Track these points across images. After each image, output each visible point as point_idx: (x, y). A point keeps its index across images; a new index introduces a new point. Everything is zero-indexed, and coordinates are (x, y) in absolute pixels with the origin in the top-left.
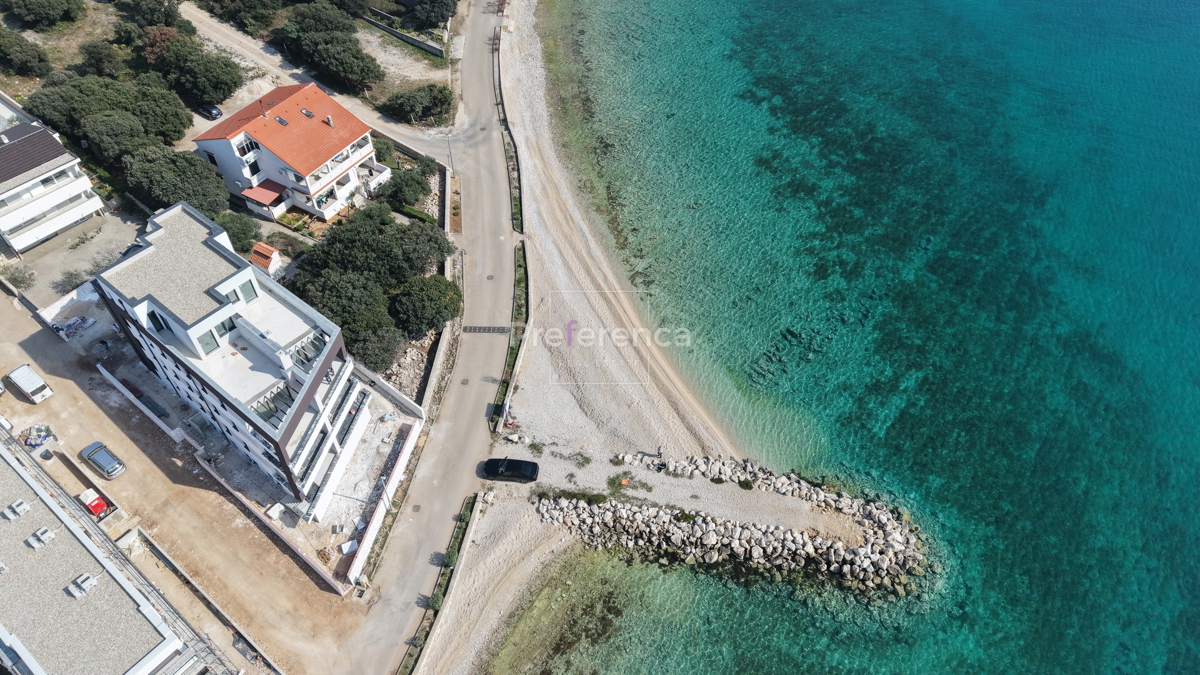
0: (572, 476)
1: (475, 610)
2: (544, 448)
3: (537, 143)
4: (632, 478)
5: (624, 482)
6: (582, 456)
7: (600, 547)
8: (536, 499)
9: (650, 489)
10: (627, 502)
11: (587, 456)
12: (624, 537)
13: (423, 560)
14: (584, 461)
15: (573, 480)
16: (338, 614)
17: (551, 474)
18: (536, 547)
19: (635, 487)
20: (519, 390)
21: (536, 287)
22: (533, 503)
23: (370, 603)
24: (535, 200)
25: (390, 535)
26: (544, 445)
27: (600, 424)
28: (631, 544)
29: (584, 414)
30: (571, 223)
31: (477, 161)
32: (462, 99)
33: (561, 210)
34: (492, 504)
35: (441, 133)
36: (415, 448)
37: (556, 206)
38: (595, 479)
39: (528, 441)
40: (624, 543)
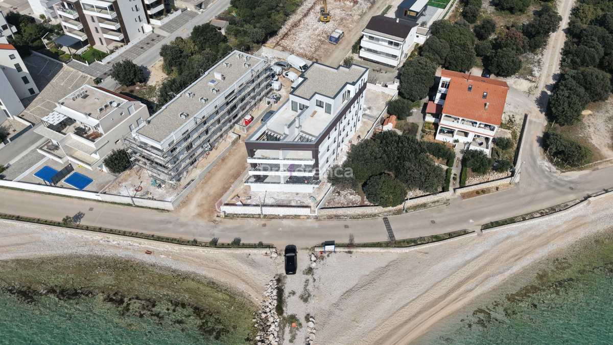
0: (294, 293)
1: (214, 265)
2: (310, 275)
3: (585, 224)
4: (297, 329)
5: (294, 324)
6: (309, 296)
7: (254, 320)
8: (276, 278)
9: (291, 341)
10: (280, 328)
11: (309, 300)
12: (262, 333)
13: (236, 235)
14: (305, 298)
15: (291, 295)
16: (209, 211)
17: (293, 283)
18: (251, 286)
19: (291, 332)
20: (349, 255)
21: (436, 248)
22: (274, 278)
23: (214, 221)
24: (521, 233)
25: (249, 219)
26: (313, 275)
27: (336, 305)
28: (258, 338)
29: (342, 294)
30: (512, 260)
31: (535, 193)
32: (594, 170)
33: (523, 251)
34: (271, 258)
35: (550, 168)
36: (299, 216)
37: (523, 247)
38: (293, 306)
39: (314, 265)
40: (258, 334)
